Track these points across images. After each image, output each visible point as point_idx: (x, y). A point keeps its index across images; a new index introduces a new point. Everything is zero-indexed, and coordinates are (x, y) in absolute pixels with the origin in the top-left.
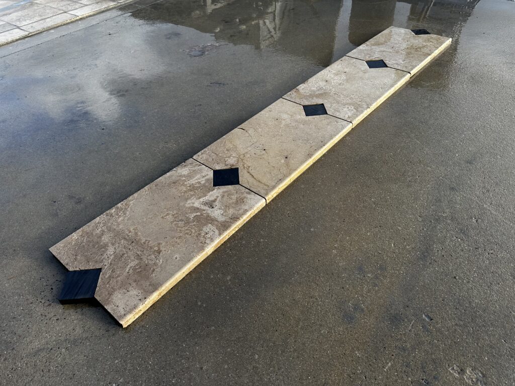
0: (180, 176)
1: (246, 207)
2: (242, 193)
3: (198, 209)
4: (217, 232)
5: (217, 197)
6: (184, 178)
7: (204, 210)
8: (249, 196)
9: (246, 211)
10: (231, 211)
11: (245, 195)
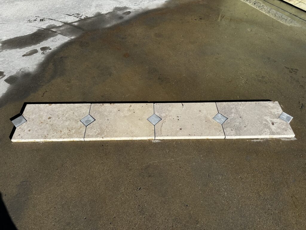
0: (269, 106)
1: (286, 133)
2: (288, 127)
3: (268, 121)
4: (269, 134)
5: (277, 122)
6: (270, 107)
7: (270, 123)
8: (290, 130)
9: (284, 134)
10: (279, 130)
11: (288, 129)
